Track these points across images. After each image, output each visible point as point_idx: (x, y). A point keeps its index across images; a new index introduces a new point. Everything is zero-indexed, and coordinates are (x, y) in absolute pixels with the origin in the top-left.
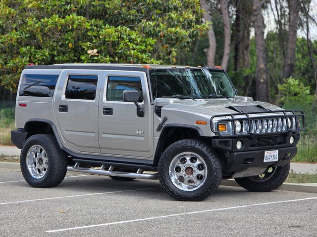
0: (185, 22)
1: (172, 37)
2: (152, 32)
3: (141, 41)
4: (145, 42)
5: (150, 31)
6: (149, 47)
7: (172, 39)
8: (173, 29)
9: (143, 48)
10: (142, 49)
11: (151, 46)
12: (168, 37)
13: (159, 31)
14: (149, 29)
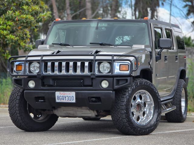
0: (33, 12)
1: (23, 21)
2: (10, 18)
3: (3, 23)
4: (6, 24)
5: (9, 17)
6: (8, 27)
7: (24, 23)
8: (25, 16)
9: (5, 27)
10: (3, 28)
11: (10, 26)
12: (21, 21)
13: (15, 17)
14: (8, 16)
